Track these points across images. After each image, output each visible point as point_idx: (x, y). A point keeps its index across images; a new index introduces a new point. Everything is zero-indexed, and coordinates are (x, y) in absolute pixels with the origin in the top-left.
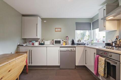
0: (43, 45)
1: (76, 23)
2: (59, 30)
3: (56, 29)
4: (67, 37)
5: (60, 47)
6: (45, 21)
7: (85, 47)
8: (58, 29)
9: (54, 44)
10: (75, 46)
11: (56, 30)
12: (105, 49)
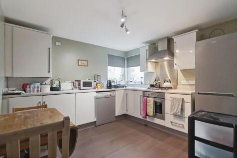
0: (58, 90)
1: (109, 55)
2: (85, 63)
3: (80, 62)
4: (99, 76)
5: (97, 92)
6: (57, 44)
7: (125, 89)
8: (82, 62)
9: (82, 88)
10: (113, 89)
11: (79, 64)
12: (151, 90)
